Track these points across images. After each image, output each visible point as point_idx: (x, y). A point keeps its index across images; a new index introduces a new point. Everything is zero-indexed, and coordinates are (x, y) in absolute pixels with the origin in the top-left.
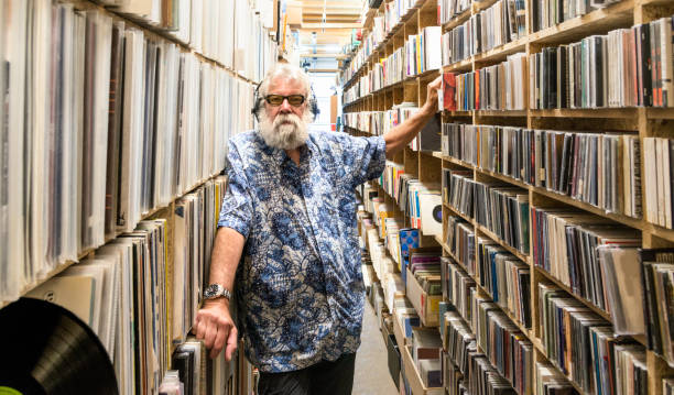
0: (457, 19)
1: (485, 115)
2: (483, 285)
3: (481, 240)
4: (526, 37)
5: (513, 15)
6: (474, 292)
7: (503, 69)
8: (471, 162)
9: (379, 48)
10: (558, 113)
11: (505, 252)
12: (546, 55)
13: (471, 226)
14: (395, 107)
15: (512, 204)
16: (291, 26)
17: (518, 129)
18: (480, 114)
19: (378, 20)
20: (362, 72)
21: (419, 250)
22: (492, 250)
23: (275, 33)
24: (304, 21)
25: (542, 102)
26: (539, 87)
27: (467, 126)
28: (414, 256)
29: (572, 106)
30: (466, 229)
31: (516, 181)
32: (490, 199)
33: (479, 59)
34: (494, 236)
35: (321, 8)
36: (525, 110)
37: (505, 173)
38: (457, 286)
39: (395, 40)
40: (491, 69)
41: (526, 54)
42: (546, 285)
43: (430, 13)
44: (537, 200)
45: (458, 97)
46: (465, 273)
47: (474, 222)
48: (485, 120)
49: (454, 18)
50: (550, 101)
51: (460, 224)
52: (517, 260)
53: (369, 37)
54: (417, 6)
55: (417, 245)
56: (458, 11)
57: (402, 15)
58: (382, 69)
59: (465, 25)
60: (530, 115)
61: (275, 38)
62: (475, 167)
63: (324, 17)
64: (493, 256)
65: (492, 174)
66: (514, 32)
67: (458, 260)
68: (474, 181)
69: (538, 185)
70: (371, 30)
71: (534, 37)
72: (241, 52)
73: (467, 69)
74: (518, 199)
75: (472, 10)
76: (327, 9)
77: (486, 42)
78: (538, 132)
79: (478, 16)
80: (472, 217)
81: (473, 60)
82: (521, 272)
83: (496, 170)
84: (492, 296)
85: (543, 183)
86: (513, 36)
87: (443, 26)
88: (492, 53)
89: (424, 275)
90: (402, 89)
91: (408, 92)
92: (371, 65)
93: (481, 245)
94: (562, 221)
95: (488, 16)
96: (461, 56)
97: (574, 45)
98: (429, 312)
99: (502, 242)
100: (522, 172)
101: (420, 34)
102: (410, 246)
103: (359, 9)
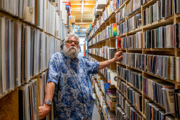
0: (121, 21)
1: (130, 50)
2: (128, 99)
3: (128, 87)
4: (142, 27)
5: (138, 20)
6: (126, 101)
7: (135, 36)
8: (126, 64)
9: (98, 30)
10: (151, 49)
11: (135, 90)
12: (148, 32)
13: (125, 82)
14: (103, 47)
15: (137, 76)
16: (72, 23)
17: (139, 54)
18: (128, 49)
19: (98, 22)
20: (93, 37)
21: (110, 89)
22: (131, 89)
23: (67, 26)
24: (76, 22)
25: (146, 46)
26: (146, 41)
27: (124, 53)
28: (108, 91)
29: (155, 48)
30: (124, 83)
31: (139, 69)
32: (131, 75)
33: (128, 33)
34: (132, 85)
35: (81, 18)
36: (142, 48)
37: (135, 67)
38: (121, 99)
39: (103, 27)
40: (132, 36)
41: (142, 32)
42: (147, 99)
43: (113, 19)
44: (145, 75)
45: (122, 44)
46: (123, 96)
49: (120, 21)
50: (149, 46)
51: (122, 82)
52: (138, 92)
53: (95, 26)
54: (109, 17)
55: (109, 88)
56: (122, 19)
57: (105, 20)
58: (99, 36)
59: (124, 23)
60: (143, 50)
61: (67, 27)
62: (127, 65)
63: (82, 21)
64: (131, 91)
65: (132, 67)
66: (138, 25)
67: (121, 92)
68: (126, 69)
69: (145, 70)
70: (96, 24)
71: (144, 27)
72: (58, 31)
73: (125, 36)
74: (139, 75)
75: (126, 19)
76: (83, 18)
77: (130, 28)
78: (145, 55)
79: (128, 20)
80: (126, 80)
81: (126, 33)
82: (140, 96)
83: (133, 66)
84: (131, 102)
85: (147, 70)
86: (138, 26)
87: (117, 23)
88: (132, 31)
89: (111, 96)
90: (105, 42)
91: (107, 43)
92: (96, 35)
93: (128, 88)
94: (152, 81)
95: (130, 20)
96: (123, 32)
97: (156, 29)
98: (112, 107)
99: (134, 87)
100: (141, 67)
101: (110, 26)
102: (107, 88)
103: (92, 18)
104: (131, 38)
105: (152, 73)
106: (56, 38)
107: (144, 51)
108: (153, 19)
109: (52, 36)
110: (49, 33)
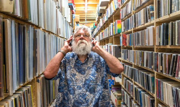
0: (126, 17)
1: (137, 47)
2: (136, 100)
3: (135, 86)
4: (154, 20)
5: (149, 13)
6: (133, 101)
7: (145, 31)
8: (132, 62)
9: (101, 28)
11: (144, 91)
12: (164, 26)
13: (132, 81)
14: (106, 44)
15: (147, 77)
16: (76, 22)
17: (151, 52)
18: (135, 47)
19: (101, 20)
20: (97, 35)
21: (114, 86)
22: (139, 90)
24: (80, 21)
25: (161, 43)
26: (160, 37)
27: (130, 51)
29: (177, 44)
30: (130, 82)
31: (150, 69)
32: (139, 74)
33: (135, 29)
34: (140, 85)
35: (85, 18)
36: (154, 46)
37: (145, 66)
38: (127, 98)
39: (106, 25)
40: (140, 32)
41: (155, 26)
42: (161, 105)
43: (117, 16)
44: (158, 76)
45: (127, 42)
46: (129, 95)
47: (133, 80)
48: (137, 49)
49: (125, 16)
50: (166, 42)
51: (128, 80)
52: (148, 94)
53: (98, 25)
54: (113, 14)
55: (113, 84)
56: (127, 14)
57: (108, 17)
58: (102, 34)
59: (130, 19)
60: (155, 47)
61: (71, 25)
62: (133, 63)
63: (86, 20)
64: (140, 92)
65: (140, 66)
66: (149, 19)
67: (127, 91)
68: (133, 68)
69: (159, 71)
70: (99, 23)
71: (158, 20)
72: (60, 29)
73: (131, 32)
74: (150, 75)
75: (132, 13)
76: (87, 18)
77: (138, 23)
78: (159, 53)
79: (135, 15)
80: (132, 78)
81: (132, 29)
82: (151, 99)
83: (141, 65)
84: (140, 104)
85: (162, 71)
86: (149, 20)
87: (122, 19)
88: (140, 27)
89: (116, 94)
90: (108, 39)
91: (110, 40)
92: (99, 33)
93: (135, 88)
94: (170, 85)
95: (138, 14)
96: (128, 29)
97: (178, 21)
98: (118, 104)
99: (143, 88)
100: (153, 67)
101: (114, 23)
102: (112, 85)
103: (95, 17)
104: (139, 34)
105: (171, 76)
106: (58, 36)
107: (157, 48)
108: (173, 9)
109: (54, 34)
110: (49, 30)
